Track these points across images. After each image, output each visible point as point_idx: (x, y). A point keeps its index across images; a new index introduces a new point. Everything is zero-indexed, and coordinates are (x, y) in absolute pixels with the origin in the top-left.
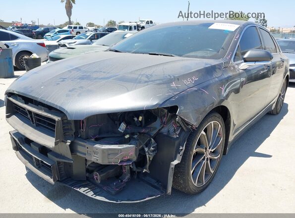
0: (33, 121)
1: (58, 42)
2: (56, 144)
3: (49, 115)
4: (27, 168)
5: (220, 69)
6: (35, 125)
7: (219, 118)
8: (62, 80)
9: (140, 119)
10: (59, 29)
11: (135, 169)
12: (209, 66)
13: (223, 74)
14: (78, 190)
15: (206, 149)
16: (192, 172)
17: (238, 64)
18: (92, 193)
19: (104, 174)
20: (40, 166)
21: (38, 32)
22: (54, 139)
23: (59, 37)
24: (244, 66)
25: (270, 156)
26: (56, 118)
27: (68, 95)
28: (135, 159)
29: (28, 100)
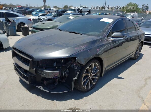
0: (22, 60)
1: (38, 17)
2: (30, 69)
3: (28, 58)
4: (20, 78)
5: (99, 41)
6: (23, 61)
7: (97, 61)
8: (33, 44)
9: (62, 61)
10: (39, 10)
11: (60, 80)
12: (94, 40)
13: (100, 43)
14: (38, 87)
15: (90, 74)
16: (83, 83)
17: (109, 39)
18: (43, 88)
19: (48, 82)
20: (24, 77)
21: (29, 11)
22: (29, 67)
23: (39, 15)
24: (112, 39)
25: (123, 78)
26: (30, 60)
27: (35, 51)
28: (59, 76)
29: (20, 52)
